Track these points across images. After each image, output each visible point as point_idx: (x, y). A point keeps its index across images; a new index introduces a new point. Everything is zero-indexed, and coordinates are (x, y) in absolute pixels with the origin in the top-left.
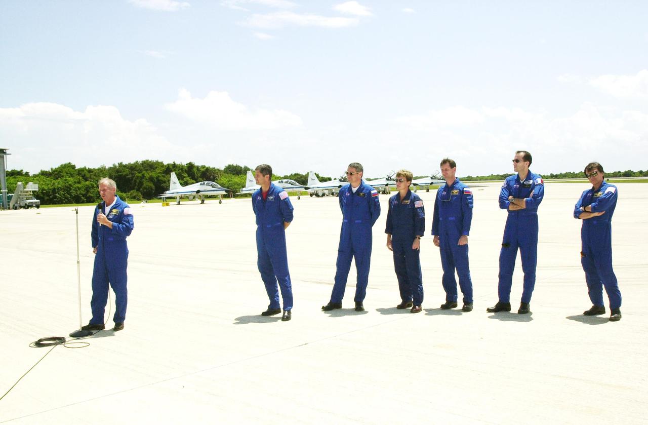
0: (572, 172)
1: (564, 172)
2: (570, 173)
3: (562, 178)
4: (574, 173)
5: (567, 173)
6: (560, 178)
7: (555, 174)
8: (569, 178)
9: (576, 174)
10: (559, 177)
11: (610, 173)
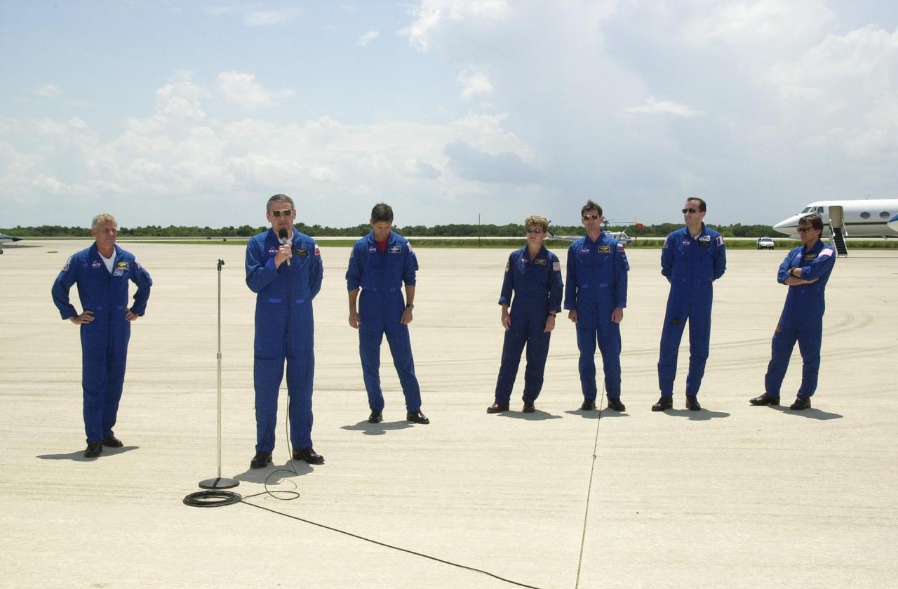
0: (157, 227)
1: (144, 226)
2: (154, 227)
3: (141, 236)
4: (160, 227)
5: (148, 227)
6: (138, 236)
7: (129, 229)
8: (153, 235)
9: (164, 230)
10: (136, 233)
11: (218, 230)
